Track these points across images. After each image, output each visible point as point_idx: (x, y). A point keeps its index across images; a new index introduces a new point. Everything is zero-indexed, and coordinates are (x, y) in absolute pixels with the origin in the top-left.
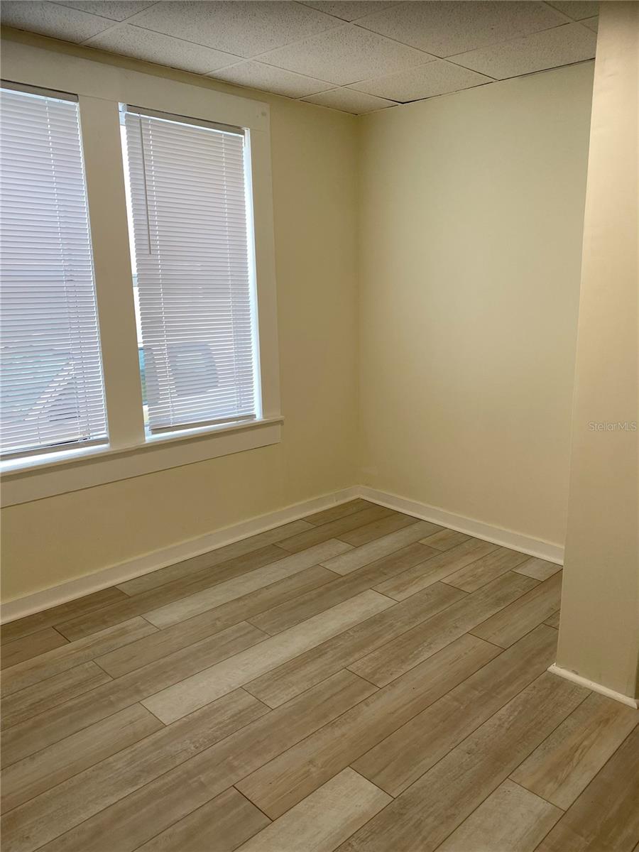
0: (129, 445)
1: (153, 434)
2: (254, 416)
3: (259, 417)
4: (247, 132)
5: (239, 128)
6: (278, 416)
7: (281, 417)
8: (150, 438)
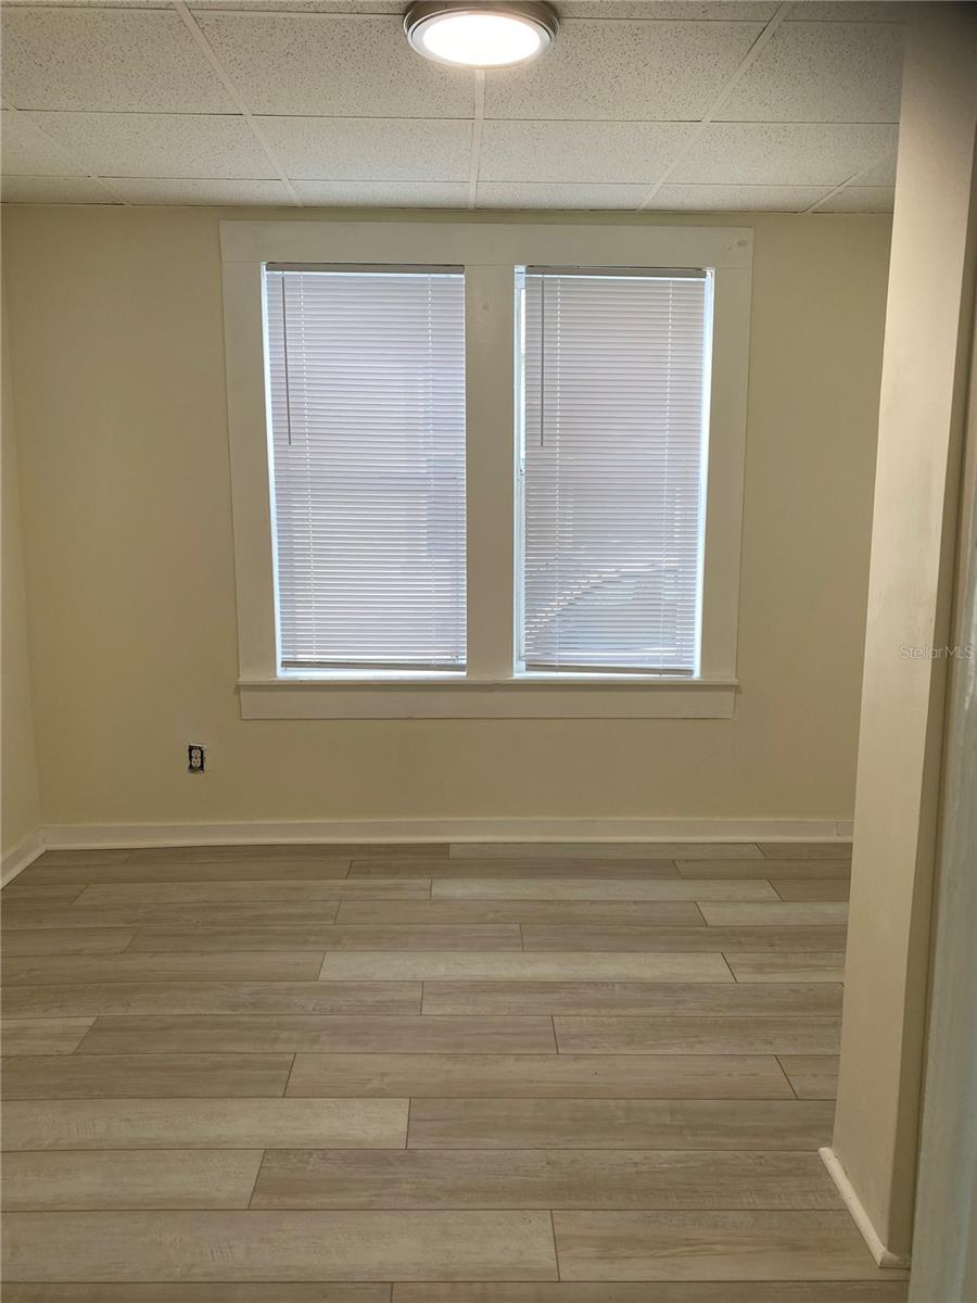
0: (488, 678)
1: (527, 669)
2: (691, 672)
3: (697, 675)
4: (710, 273)
5: (699, 269)
6: (729, 677)
7: (734, 681)
8: (520, 673)
